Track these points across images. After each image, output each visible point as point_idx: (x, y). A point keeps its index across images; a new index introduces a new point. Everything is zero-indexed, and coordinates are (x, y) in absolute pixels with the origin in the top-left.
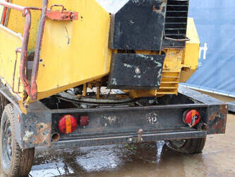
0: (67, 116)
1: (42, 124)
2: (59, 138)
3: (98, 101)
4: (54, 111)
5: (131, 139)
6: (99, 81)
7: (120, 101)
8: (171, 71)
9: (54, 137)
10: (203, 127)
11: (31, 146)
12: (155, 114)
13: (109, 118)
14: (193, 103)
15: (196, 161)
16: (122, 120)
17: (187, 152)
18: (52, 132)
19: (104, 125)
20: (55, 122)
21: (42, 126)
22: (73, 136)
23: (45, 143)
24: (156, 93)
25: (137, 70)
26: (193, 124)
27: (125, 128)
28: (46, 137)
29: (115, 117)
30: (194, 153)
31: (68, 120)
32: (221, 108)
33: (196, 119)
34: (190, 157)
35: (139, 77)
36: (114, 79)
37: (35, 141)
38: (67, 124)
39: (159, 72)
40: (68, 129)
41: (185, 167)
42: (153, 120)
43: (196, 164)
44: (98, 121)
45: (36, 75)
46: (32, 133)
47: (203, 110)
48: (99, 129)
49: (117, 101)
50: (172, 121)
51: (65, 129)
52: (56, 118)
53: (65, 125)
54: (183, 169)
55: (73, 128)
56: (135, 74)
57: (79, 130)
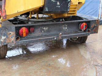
0: (23, 28)
1: (10, 32)
2: (20, 39)
3: (37, 20)
4: (16, 26)
5: (56, 38)
6: (38, 10)
7: (48, 20)
8: (73, 4)
9: (17, 39)
10: (89, 31)
11: (5, 44)
12: (66, 26)
13: (44, 28)
14: (83, 19)
15: (84, 46)
16: (51, 29)
17: (79, 42)
18: (16, 37)
19: (42, 32)
20: (17, 31)
21: (10, 34)
22: (27, 38)
23: (13, 42)
24: (66, 15)
25: (58, 3)
26: (84, 30)
27: (52, 33)
28: (13, 39)
29: (47, 28)
30: (82, 43)
31: (24, 30)
32: (96, 22)
33: (85, 27)
34: (81, 45)
35: (59, 7)
36: (47, 8)
37: (7, 41)
38: (23, 32)
39: (69, 4)
40: (24, 35)
41: (80, 50)
42: (65, 28)
43: (84, 48)
44: (39, 29)
45: (5, 4)
46: (5, 37)
47: (88, 23)
48: (39, 34)
49: (46, 20)
50: (74, 28)
51: (22, 35)
52: (18, 29)
53: (22, 32)
54: (79, 51)
55: (27, 34)
56: (57, 5)
57: (30, 34)
